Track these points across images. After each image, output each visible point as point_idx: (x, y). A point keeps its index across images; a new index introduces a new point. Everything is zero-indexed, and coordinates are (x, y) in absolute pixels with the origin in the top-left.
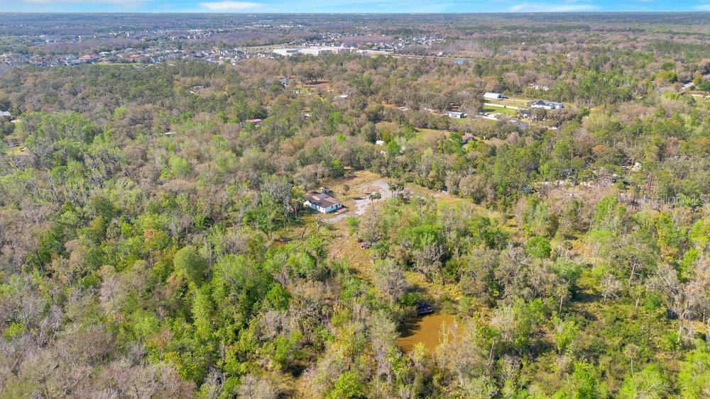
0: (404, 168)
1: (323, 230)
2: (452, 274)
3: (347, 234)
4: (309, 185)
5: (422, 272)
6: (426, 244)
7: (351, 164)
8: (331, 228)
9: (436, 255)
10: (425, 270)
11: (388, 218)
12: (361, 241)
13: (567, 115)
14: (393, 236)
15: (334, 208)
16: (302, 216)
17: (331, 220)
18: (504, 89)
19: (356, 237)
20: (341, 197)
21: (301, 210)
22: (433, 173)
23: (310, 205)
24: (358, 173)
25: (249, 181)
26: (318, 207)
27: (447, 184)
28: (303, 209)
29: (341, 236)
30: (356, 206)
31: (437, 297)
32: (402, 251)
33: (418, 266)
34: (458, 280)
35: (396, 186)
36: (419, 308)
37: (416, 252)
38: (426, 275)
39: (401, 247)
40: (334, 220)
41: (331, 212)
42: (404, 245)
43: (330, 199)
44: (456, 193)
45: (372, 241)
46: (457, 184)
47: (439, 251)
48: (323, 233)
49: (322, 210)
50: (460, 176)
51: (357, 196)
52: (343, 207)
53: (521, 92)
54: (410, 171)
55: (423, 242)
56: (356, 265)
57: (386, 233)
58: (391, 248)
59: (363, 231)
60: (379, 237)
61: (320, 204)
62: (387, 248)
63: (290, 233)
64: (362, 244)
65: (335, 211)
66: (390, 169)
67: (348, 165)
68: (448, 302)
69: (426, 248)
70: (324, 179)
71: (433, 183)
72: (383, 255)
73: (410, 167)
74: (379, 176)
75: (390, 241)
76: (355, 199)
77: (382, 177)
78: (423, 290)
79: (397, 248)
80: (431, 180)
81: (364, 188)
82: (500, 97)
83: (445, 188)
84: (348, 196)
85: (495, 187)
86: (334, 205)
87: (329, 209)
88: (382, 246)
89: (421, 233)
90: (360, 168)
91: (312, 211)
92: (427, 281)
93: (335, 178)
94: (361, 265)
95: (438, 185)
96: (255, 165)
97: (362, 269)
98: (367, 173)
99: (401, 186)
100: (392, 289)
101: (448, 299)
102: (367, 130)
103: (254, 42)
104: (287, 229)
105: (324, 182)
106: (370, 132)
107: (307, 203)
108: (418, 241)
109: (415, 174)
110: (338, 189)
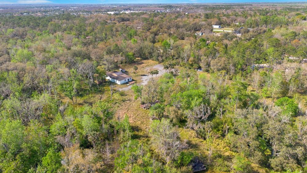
0: (173, 57)
1: (116, 96)
2: (218, 130)
3: (133, 98)
4: (110, 67)
5: (193, 128)
6: (196, 105)
7: (140, 56)
8: (122, 94)
9: (205, 114)
10: (196, 128)
11: (164, 86)
12: (143, 103)
13: (262, 31)
14: (167, 100)
15: (127, 81)
16: (104, 86)
17: (124, 89)
18: (221, 24)
19: (140, 100)
20: (132, 75)
21: (103, 83)
22: (191, 58)
23: (111, 79)
24: (145, 61)
25: (67, 63)
26: (115, 80)
27: (201, 65)
28: (105, 82)
29: (129, 100)
30: (142, 80)
31: (209, 153)
32: (175, 112)
33: (189, 124)
34: (223, 136)
35: (168, 66)
36: (194, 167)
37: (187, 112)
38: (197, 131)
39: (174, 108)
40: (126, 89)
41: (124, 84)
42: (176, 107)
43: (124, 75)
44: (207, 71)
45: (151, 103)
46: (208, 65)
47: (207, 112)
48: (117, 98)
49: (118, 82)
50: (210, 59)
51: (143, 74)
52: (133, 80)
53: (230, 25)
54: (177, 59)
55: (193, 103)
56: (138, 123)
57: (162, 97)
58: (166, 110)
59: (145, 96)
60: (157, 100)
61: (117, 78)
62: (163, 109)
63: (92, 98)
64: (144, 106)
65: (127, 83)
66: (164, 58)
67: (138, 57)
68: (220, 160)
69: (196, 109)
70: (122, 64)
71: (192, 65)
72: (160, 115)
73: (177, 56)
74: (157, 62)
75: (165, 103)
76: (142, 75)
77: (159, 63)
78: (195, 146)
79: (171, 109)
80: (190, 63)
81: (148, 69)
82: (220, 27)
83: (200, 68)
84: (137, 74)
85: (235, 65)
86: (127, 79)
87: (123, 81)
88: (159, 107)
89: (190, 96)
90: (146, 59)
91: (111, 83)
92: (197, 137)
93: (130, 64)
94: (142, 123)
95: (195, 66)
96: (75, 54)
97: (143, 127)
98: (150, 61)
99: (172, 66)
100: (169, 149)
101: (220, 156)
102: (150, 39)
103: (99, 10)
104: (90, 95)
105: (122, 66)
106: (152, 40)
107: (108, 78)
108: (189, 103)
109: (180, 60)
110: (131, 70)
